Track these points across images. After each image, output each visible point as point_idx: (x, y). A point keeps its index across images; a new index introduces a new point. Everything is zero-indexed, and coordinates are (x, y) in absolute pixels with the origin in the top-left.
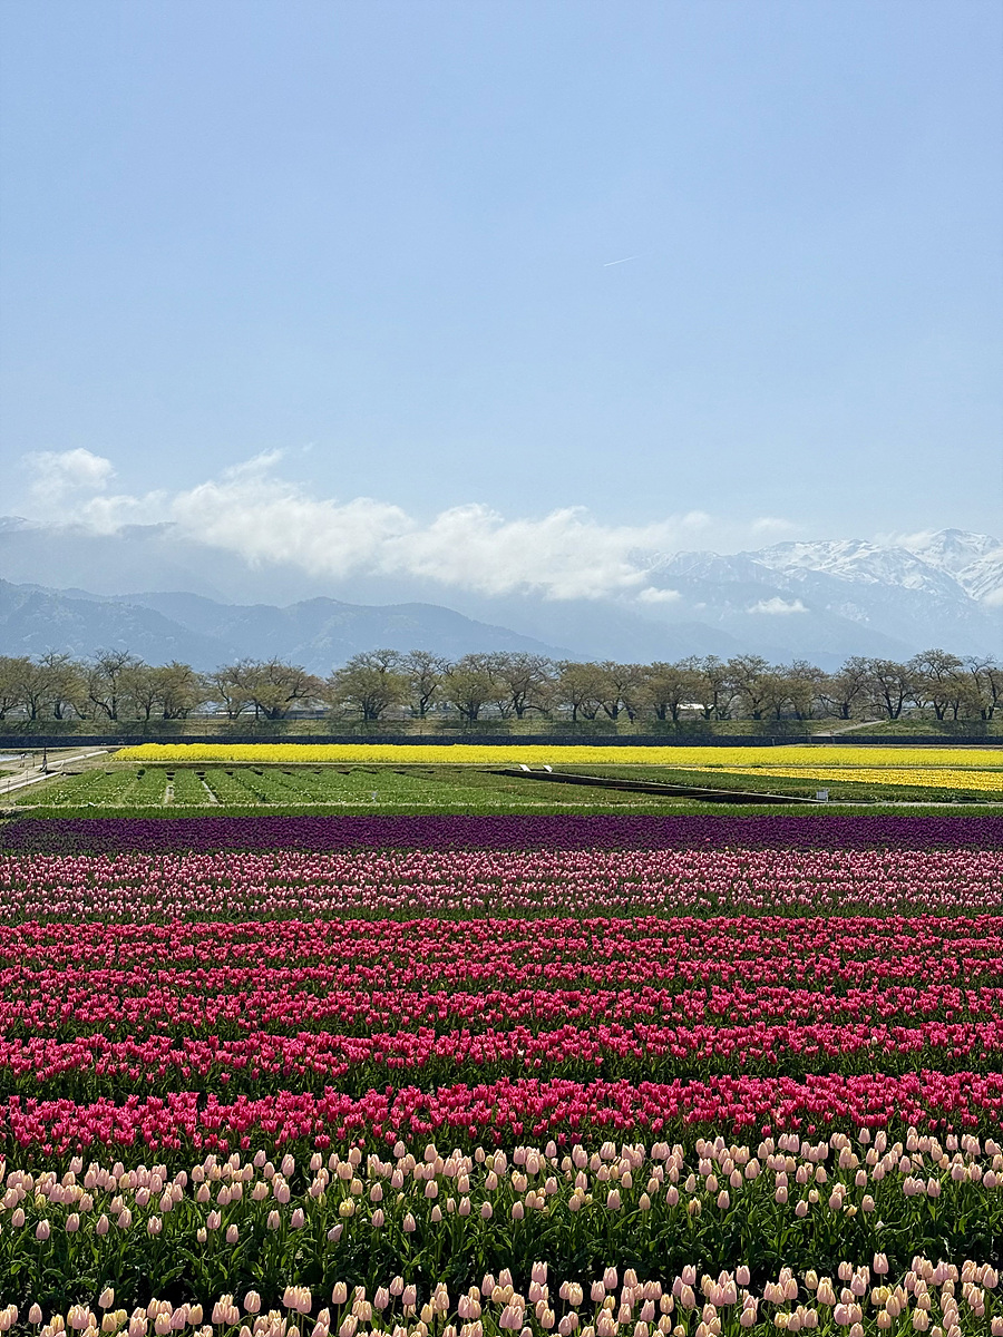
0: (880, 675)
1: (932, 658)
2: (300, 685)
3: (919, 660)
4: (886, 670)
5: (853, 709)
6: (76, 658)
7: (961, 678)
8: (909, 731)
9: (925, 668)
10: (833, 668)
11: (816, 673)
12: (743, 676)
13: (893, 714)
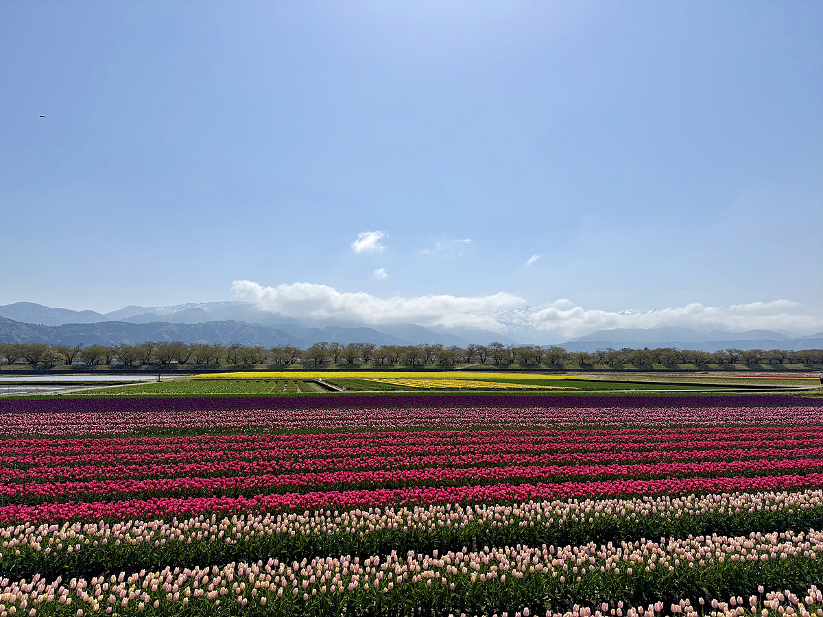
0: (478, 350)
1: (495, 344)
2: (296, 353)
3: (491, 345)
4: (480, 348)
5: (471, 360)
6: (223, 345)
7: (504, 351)
8: (488, 367)
9: (493, 347)
10: (465, 347)
11: (460, 350)
12: (438, 349)
13: (483, 362)
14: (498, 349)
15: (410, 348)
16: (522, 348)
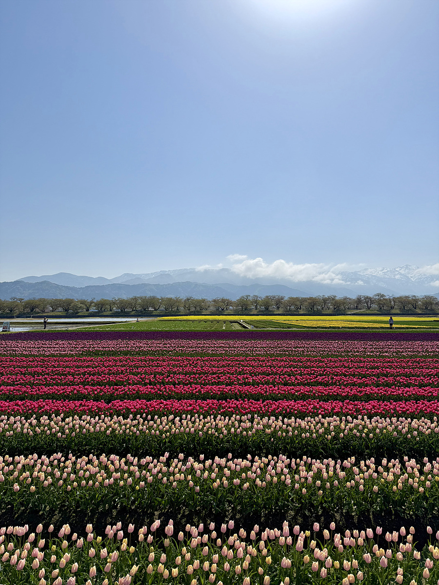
1: (379, 295)
2: (229, 303)
4: (367, 298)
5: (359, 307)
6: (181, 298)
7: (386, 300)
8: (371, 312)
9: (377, 297)
10: (354, 297)
11: (349, 299)
12: (332, 299)
14: (382, 298)
15: (311, 299)
16: (400, 297)
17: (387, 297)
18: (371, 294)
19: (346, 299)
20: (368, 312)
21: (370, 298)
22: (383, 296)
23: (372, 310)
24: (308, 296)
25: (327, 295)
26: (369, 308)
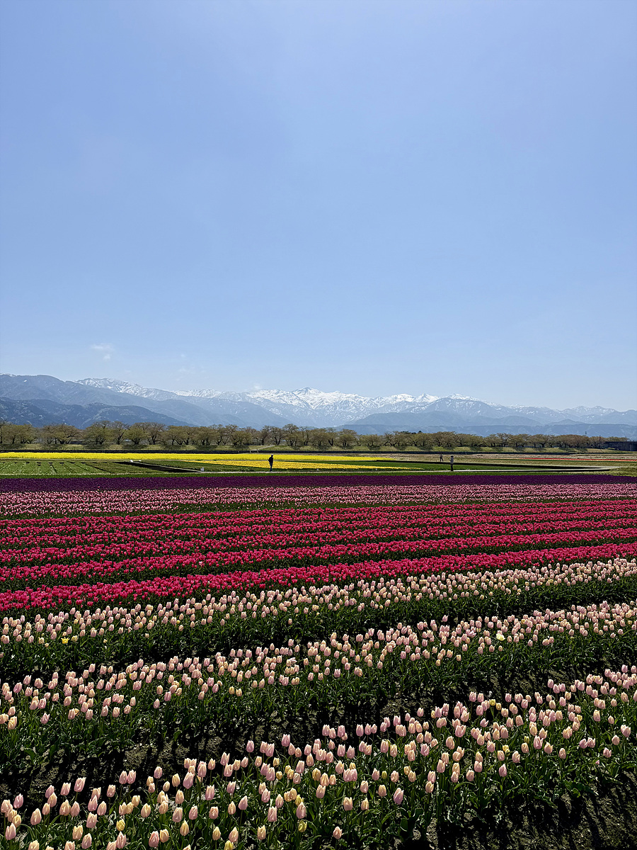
1: (290, 426)
5: (265, 442)
7: (299, 433)
8: (282, 449)
11: (254, 431)
12: (232, 430)
14: (293, 431)
15: (202, 429)
16: (316, 430)
17: (300, 430)
18: (281, 426)
19: (248, 430)
20: (278, 448)
21: (280, 431)
22: (295, 428)
23: (283, 446)
24: (200, 426)
25: (225, 423)
26: (277, 443)
